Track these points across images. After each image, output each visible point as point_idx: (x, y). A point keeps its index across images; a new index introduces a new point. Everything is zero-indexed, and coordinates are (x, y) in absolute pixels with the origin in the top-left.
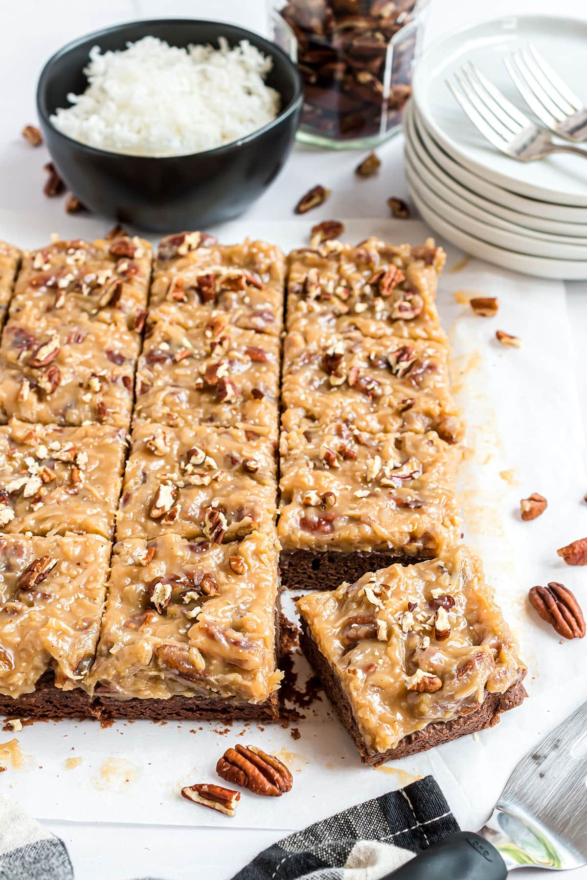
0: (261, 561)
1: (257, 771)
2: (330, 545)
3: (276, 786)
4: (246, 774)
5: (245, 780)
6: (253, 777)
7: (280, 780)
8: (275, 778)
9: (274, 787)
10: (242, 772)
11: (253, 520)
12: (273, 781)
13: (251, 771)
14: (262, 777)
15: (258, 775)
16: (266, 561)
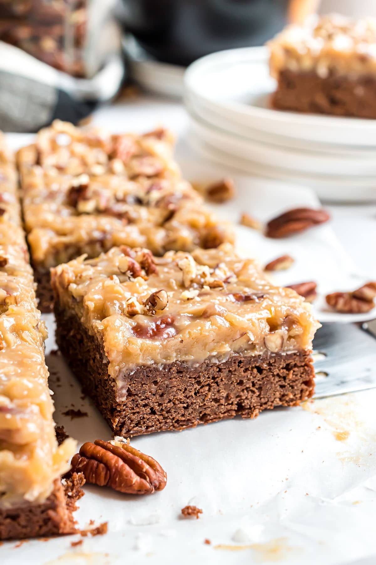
0: (22, 339)
1: (121, 462)
2: (179, 351)
3: (145, 479)
4: (108, 467)
5: (106, 474)
6: (117, 468)
7: (151, 471)
8: (144, 470)
9: (144, 481)
10: (102, 465)
11: (8, 293)
12: (142, 474)
13: (113, 462)
14: (127, 468)
15: (122, 466)
16: (29, 339)
